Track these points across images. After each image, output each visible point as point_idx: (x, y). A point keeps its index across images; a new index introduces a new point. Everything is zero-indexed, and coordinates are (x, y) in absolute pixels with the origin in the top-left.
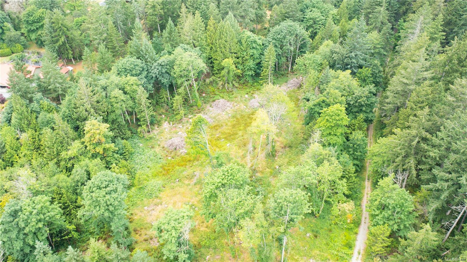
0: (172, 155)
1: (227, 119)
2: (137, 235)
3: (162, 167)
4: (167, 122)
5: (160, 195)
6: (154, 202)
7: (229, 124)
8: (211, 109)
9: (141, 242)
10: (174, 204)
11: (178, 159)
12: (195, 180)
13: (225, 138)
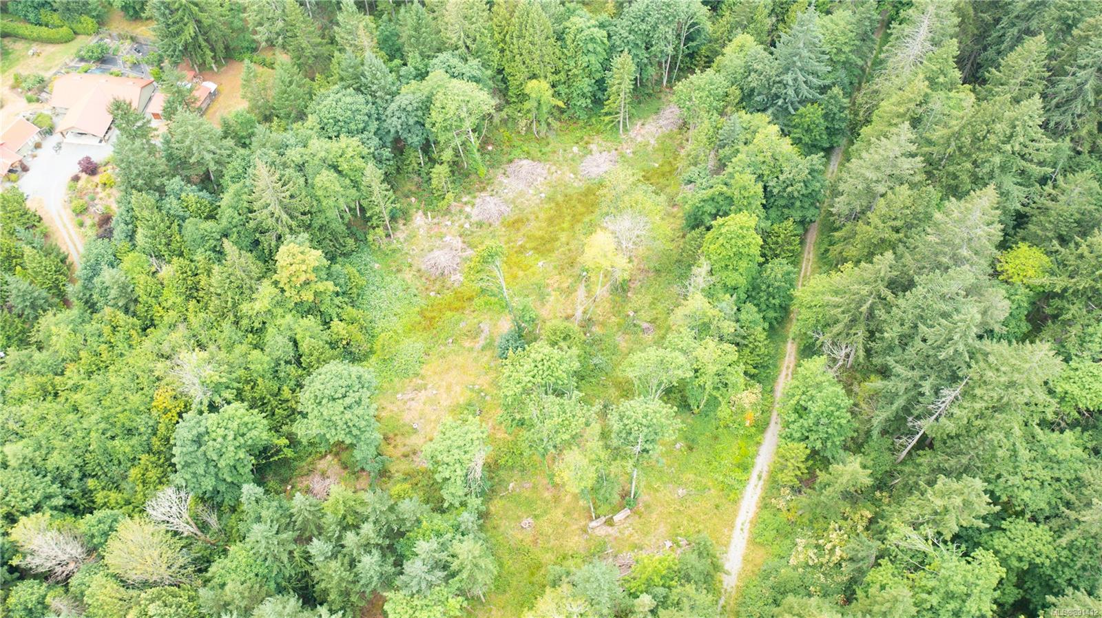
0: (437, 287)
1: (537, 205)
2: (391, 447)
3: (421, 313)
4: (420, 212)
5: (422, 372)
6: (412, 384)
7: (542, 215)
8: (506, 181)
9: (398, 458)
10: (449, 388)
11: (449, 295)
12: (481, 342)
13: (535, 249)
